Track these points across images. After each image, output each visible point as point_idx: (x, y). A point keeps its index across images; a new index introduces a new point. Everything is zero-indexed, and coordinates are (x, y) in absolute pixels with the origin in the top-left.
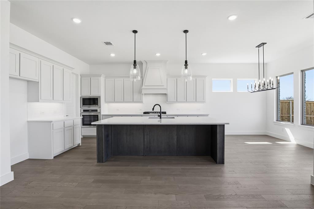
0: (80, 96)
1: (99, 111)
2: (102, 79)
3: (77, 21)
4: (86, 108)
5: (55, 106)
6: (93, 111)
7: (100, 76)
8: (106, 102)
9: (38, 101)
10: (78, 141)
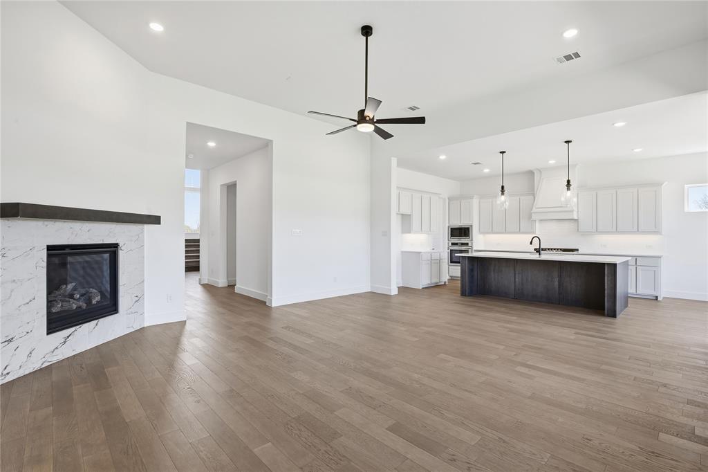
0: (447, 225)
1: (470, 245)
2: (475, 201)
3: (443, 157)
4: (455, 240)
5: (422, 237)
6: (463, 244)
7: (472, 198)
8: (481, 232)
9: (410, 233)
10: (445, 278)
